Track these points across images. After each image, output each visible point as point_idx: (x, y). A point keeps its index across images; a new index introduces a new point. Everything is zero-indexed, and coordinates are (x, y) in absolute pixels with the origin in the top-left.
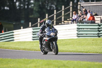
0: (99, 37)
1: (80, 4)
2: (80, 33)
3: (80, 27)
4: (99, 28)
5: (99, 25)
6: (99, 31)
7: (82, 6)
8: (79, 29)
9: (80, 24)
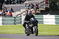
0: (15, 24)
1: (4, 6)
2: (4, 22)
3: (4, 19)
4: (15, 20)
5: (15, 18)
6: (15, 21)
7: (5, 7)
8: (3, 20)
9: (4, 17)
